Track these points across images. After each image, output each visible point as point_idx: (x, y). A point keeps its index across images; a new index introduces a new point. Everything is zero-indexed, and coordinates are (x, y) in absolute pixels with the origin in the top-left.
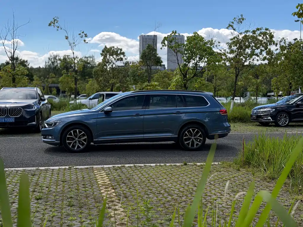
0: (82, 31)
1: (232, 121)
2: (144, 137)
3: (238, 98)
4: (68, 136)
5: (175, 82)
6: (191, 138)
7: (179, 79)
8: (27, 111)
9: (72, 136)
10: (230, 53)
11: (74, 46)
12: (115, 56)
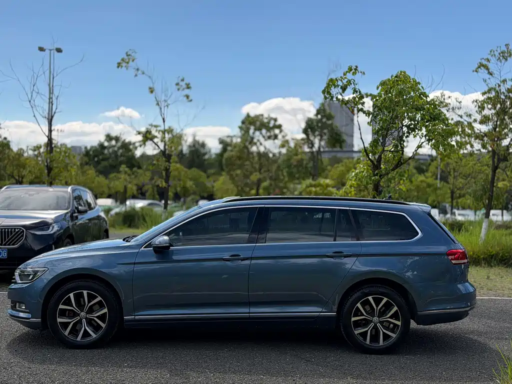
0: (181, 78)
1: (485, 264)
2: (249, 313)
3: (499, 212)
4: (61, 307)
5: (353, 179)
6: (371, 321)
7: (363, 172)
8: (37, 235)
9: (72, 306)
10: (481, 123)
11: (166, 107)
12: (264, 131)
